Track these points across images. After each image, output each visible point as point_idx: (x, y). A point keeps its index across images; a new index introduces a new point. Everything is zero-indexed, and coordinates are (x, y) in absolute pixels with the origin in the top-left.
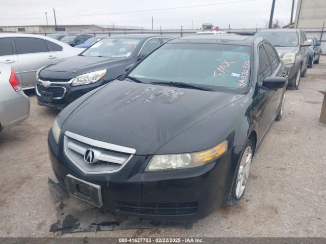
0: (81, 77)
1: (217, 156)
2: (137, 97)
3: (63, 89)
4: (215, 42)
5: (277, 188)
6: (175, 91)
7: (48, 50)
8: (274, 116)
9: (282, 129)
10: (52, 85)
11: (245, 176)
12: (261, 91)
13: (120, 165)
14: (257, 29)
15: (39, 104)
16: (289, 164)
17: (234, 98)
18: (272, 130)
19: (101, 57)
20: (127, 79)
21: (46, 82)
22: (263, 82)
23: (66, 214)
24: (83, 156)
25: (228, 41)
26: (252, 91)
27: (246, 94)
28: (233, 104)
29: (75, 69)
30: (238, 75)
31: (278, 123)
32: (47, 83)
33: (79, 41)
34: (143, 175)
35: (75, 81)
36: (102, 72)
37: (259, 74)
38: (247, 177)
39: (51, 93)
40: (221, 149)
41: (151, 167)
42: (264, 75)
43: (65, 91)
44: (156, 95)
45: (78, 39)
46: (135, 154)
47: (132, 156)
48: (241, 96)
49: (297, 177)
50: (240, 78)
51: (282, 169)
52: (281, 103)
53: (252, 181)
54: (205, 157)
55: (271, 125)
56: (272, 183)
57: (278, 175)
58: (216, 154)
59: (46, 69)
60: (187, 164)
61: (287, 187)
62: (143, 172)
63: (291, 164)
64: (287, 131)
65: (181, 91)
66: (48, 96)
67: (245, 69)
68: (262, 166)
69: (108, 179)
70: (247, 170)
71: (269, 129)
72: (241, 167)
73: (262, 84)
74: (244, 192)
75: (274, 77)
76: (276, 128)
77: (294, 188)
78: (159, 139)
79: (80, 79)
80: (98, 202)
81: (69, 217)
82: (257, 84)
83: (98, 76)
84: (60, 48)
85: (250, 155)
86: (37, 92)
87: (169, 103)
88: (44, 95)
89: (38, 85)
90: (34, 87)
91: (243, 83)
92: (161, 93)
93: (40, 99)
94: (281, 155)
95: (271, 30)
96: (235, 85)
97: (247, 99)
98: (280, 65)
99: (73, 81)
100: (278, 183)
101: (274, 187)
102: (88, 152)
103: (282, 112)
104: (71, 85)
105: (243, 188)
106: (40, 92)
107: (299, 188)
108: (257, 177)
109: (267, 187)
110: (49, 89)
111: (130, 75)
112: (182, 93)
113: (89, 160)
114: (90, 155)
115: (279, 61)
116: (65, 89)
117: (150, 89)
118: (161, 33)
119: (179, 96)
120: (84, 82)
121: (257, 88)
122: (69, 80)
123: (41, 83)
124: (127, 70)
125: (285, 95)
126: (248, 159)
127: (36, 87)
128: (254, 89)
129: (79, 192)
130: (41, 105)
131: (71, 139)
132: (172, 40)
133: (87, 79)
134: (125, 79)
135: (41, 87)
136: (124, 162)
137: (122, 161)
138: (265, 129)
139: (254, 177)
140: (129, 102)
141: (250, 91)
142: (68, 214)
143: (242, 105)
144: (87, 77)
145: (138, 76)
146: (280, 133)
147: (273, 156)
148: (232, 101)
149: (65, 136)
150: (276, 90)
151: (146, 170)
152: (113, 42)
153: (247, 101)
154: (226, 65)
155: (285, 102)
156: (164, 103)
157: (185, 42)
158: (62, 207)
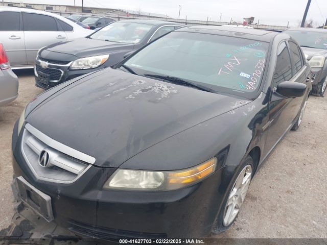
0: (81, 61)
1: (200, 177)
2: (121, 90)
3: (61, 72)
4: (229, 34)
5: (278, 216)
6: (168, 87)
7: (57, 29)
8: (290, 126)
9: (297, 141)
10: (49, 66)
11: (240, 198)
12: (274, 98)
13: (76, 175)
14: (288, 27)
15: (37, 85)
16: (298, 186)
17: (238, 103)
18: (285, 142)
19: (107, 41)
20: (122, 68)
21: (44, 62)
22: (278, 87)
23: (22, 219)
24: (38, 156)
25: (244, 34)
26: (262, 97)
27: (253, 100)
28: (234, 112)
29: (76, 51)
30: (248, 76)
31: (294, 134)
32: (45, 64)
33: (100, 24)
34: (100, 193)
35: (74, 65)
36: (104, 57)
37: (274, 79)
38: (243, 199)
39: (48, 75)
40: (207, 169)
41: (114, 183)
42: (284, 78)
43: (62, 75)
44: (144, 91)
45: (99, 22)
46: (94, 165)
47: (90, 166)
48: (247, 102)
49: (305, 204)
50: (249, 80)
51: (288, 192)
52: (300, 112)
53: (250, 203)
54: (183, 177)
55: (285, 136)
56: (273, 209)
57: (283, 199)
58: (200, 175)
59: (49, 49)
60: (159, 184)
61: (290, 217)
62: (101, 189)
63: (300, 186)
64: (303, 144)
65: (175, 88)
66: (44, 77)
67: (257, 69)
68: (265, 185)
69: (59, 191)
70: (243, 191)
71: (281, 140)
72: (235, 190)
73: (276, 89)
74: (237, 216)
75: (293, 82)
76: (290, 139)
77: (299, 218)
78: (128, 147)
79: (79, 63)
80: (47, 216)
81: (26, 222)
82: (270, 89)
83: (99, 61)
84: (70, 29)
85: (249, 174)
86: (36, 73)
87: (155, 102)
88: (41, 76)
89: (36, 65)
90: (33, 67)
91: (252, 87)
92: (151, 89)
93: (38, 80)
94: (291, 174)
95: (303, 29)
96: (241, 88)
97: (254, 107)
98: (305, 67)
99: (72, 64)
100: (281, 210)
101: (275, 215)
102: (43, 152)
103: (300, 121)
104: (69, 68)
105: (236, 212)
106: (38, 73)
107: (305, 220)
108: (256, 199)
109: (266, 214)
110: (47, 70)
111: (126, 64)
112: (175, 91)
113: (42, 163)
114: (45, 157)
115: (304, 63)
116: (63, 72)
117: (140, 82)
118: (186, 23)
119: (171, 94)
120: (83, 66)
121: (269, 93)
122: (68, 62)
123: (40, 63)
124: (125, 57)
125: (306, 102)
126: (246, 179)
127: (35, 67)
128: (265, 95)
129: (31, 198)
130: (39, 87)
131: (30, 134)
132: (181, 27)
133: (86, 64)
134: (119, 67)
135: (39, 68)
136: (80, 173)
137: (79, 170)
138: (278, 139)
139: (253, 199)
140: (109, 95)
141: (259, 97)
142: (24, 219)
143: (246, 114)
144: (87, 61)
145: (135, 65)
146: (294, 146)
147: (280, 174)
148: (234, 107)
149: (25, 129)
150: (294, 98)
151: (105, 186)
152: (124, 26)
153: (252, 109)
154: (235, 61)
155: (307, 109)
156: (149, 101)
157: (195, 31)
158: (21, 208)
